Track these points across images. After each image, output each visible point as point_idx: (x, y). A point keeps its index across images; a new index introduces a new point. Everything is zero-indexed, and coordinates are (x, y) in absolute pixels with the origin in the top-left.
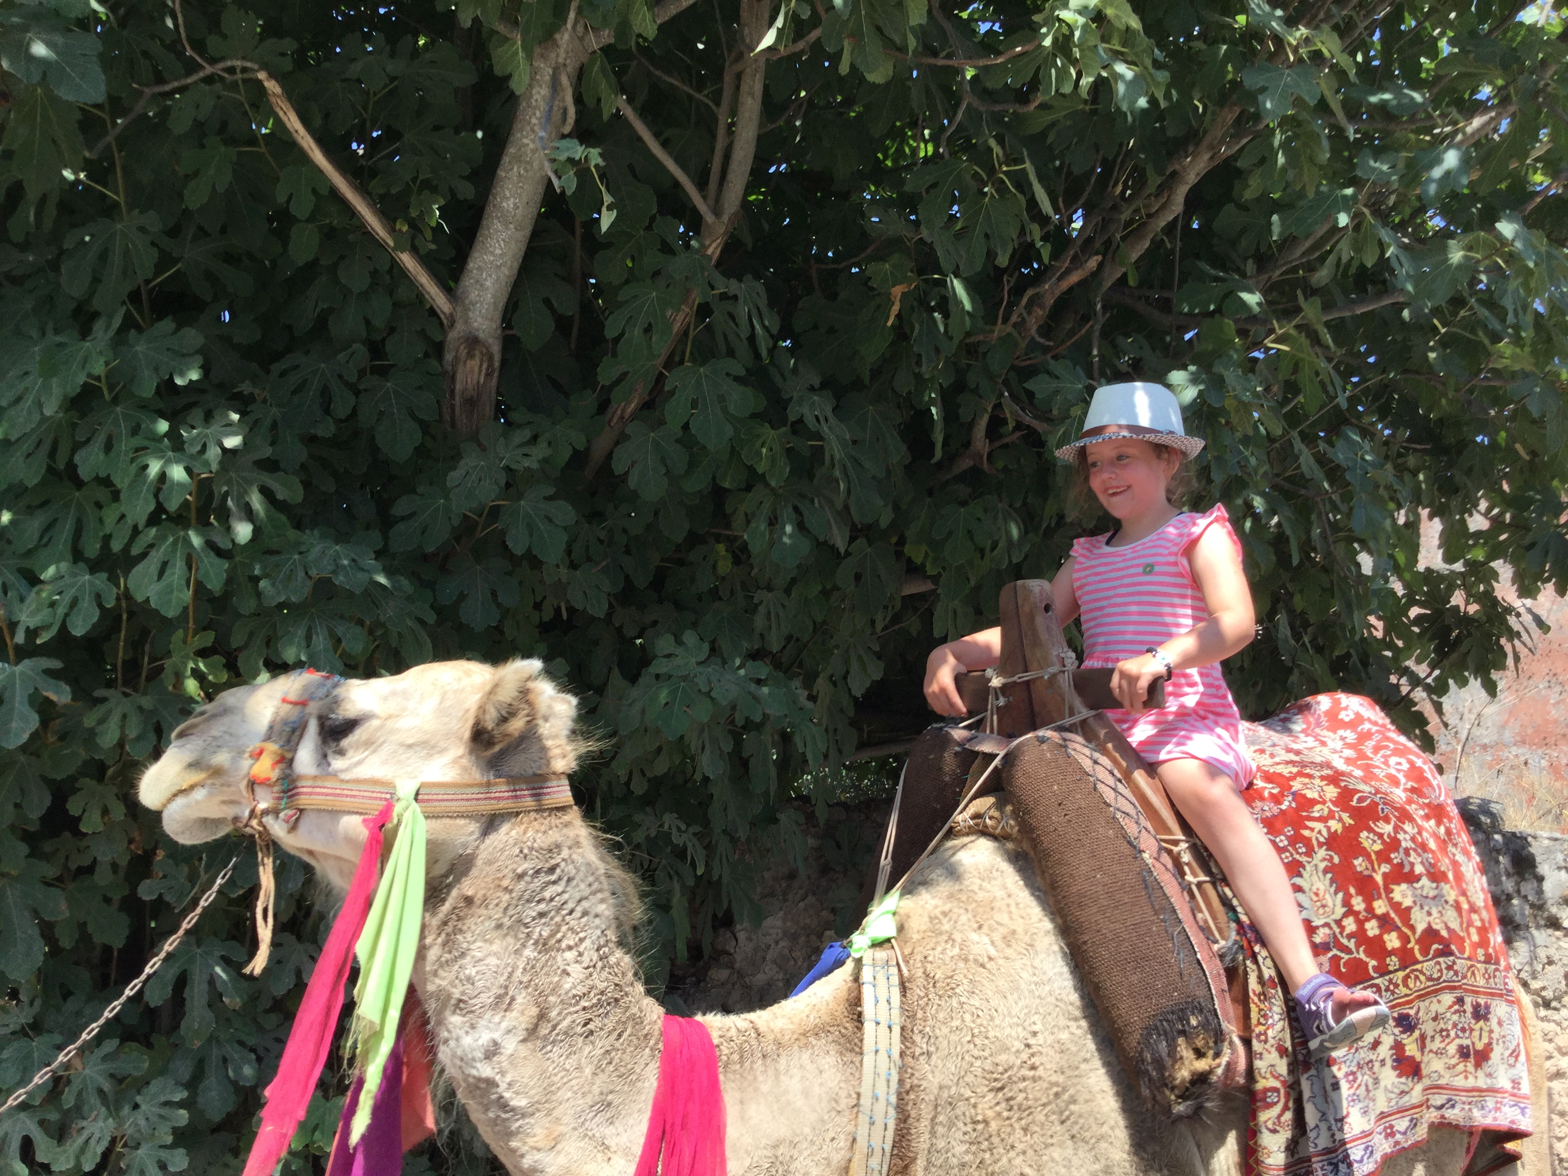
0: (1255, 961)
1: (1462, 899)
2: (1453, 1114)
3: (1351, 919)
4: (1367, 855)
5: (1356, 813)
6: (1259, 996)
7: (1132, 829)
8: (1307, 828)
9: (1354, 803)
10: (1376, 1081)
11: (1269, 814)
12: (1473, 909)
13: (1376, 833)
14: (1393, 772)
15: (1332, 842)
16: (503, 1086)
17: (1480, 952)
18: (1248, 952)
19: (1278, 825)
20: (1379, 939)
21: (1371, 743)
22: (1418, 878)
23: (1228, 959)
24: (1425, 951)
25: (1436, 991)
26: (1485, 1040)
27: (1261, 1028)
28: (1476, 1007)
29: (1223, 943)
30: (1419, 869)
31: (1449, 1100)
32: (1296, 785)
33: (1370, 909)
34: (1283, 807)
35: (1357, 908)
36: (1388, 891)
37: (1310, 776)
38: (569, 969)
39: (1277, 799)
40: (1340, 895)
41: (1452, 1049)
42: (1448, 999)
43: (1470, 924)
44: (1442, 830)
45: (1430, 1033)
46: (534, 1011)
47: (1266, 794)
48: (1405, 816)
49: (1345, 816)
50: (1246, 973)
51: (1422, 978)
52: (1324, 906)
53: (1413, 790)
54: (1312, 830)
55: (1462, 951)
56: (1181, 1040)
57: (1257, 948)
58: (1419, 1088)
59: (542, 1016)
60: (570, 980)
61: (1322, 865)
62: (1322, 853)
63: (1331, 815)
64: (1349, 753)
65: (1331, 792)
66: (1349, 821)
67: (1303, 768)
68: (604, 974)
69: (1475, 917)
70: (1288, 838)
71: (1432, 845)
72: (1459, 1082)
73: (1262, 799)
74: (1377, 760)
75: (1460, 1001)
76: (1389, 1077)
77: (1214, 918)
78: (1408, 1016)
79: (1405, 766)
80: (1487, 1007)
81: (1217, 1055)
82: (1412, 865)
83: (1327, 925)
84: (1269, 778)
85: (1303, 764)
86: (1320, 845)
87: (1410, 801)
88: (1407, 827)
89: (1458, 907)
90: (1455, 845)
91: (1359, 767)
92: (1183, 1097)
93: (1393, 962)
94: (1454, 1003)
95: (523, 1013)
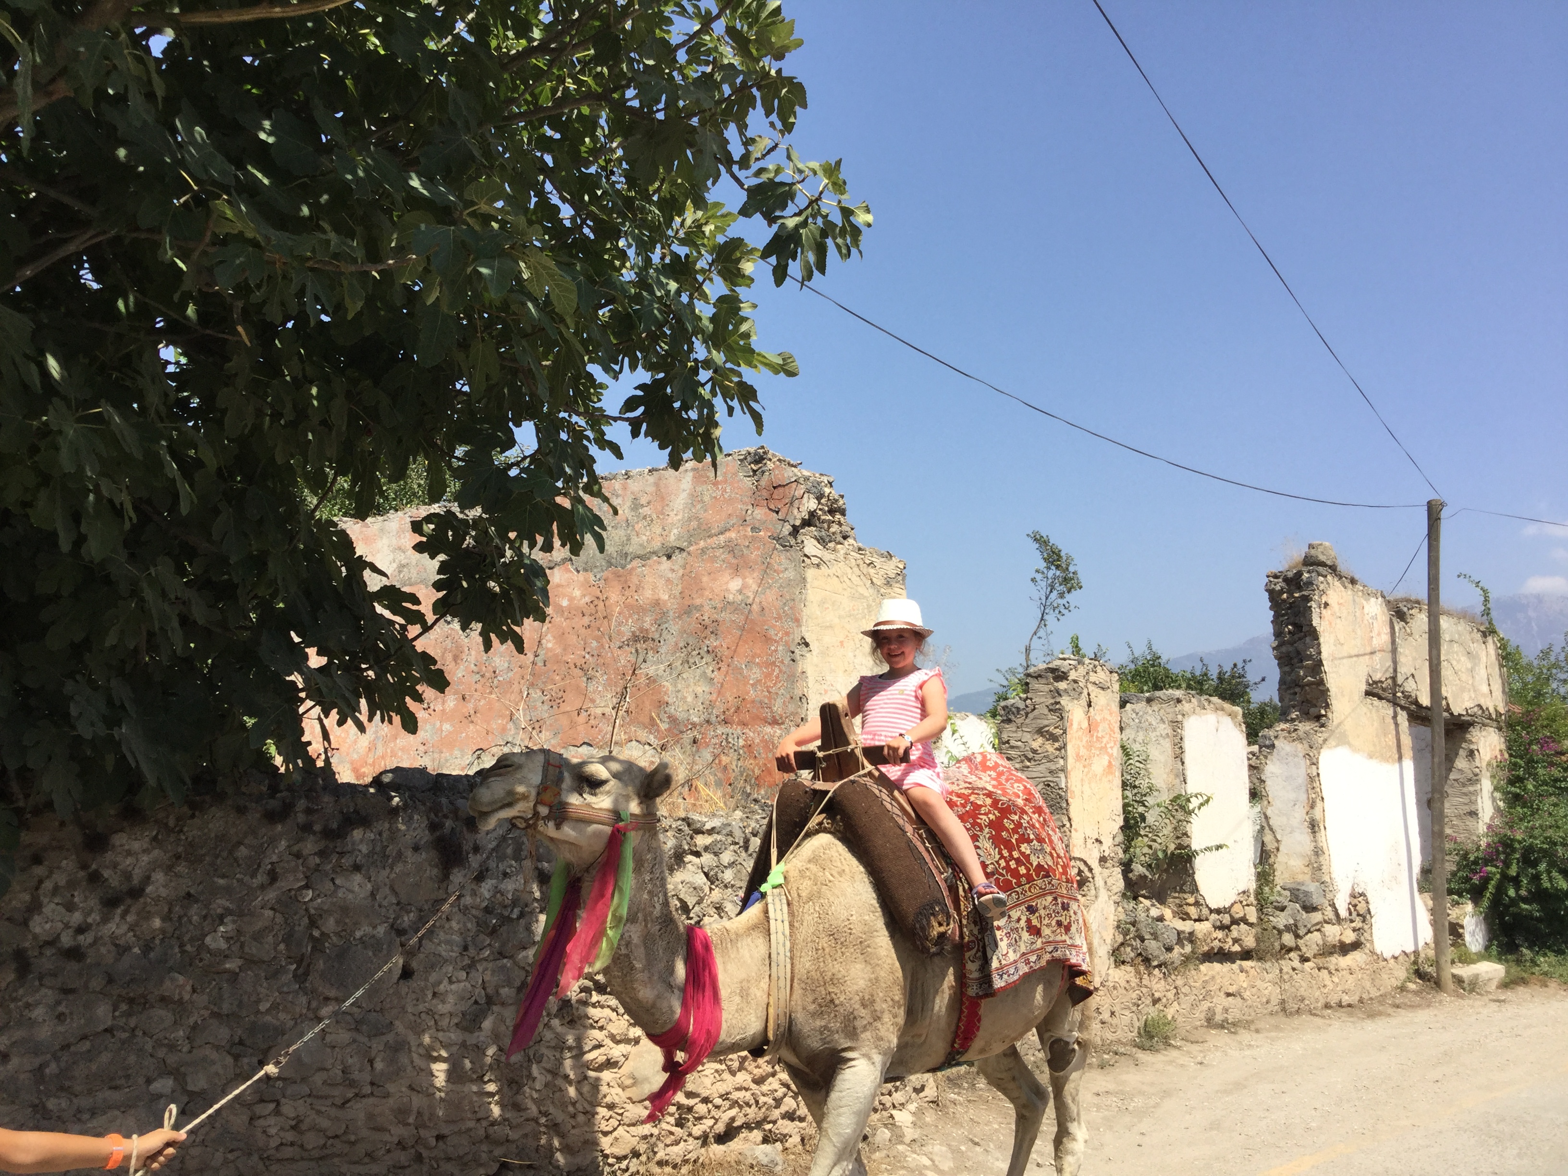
1: (1053, 851)
2: (1057, 955)
3: (1003, 861)
4: (1007, 830)
5: (1001, 810)
7: (901, 822)
8: (979, 818)
9: (999, 806)
10: (1020, 937)
12: (1059, 856)
13: (1011, 820)
14: (1017, 791)
15: (991, 824)
17: (1064, 877)
20: (1016, 869)
21: (1004, 777)
22: (1032, 841)
23: (949, 881)
24: (1038, 875)
25: (1044, 895)
26: (1069, 919)
27: (965, 913)
28: (1063, 903)
29: (945, 874)
31: (1055, 948)
32: (972, 798)
33: (1011, 855)
34: (967, 809)
35: (1005, 855)
36: (1019, 847)
37: (978, 794)
39: (964, 806)
40: (997, 849)
41: (1054, 923)
42: (1049, 898)
43: (1058, 863)
44: (1041, 818)
45: (1043, 915)
47: (958, 803)
48: (1023, 812)
49: (996, 812)
50: (957, 888)
51: (1037, 888)
52: (990, 855)
53: (1026, 800)
54: (981, 819)
55: (1055, 876)
56: (931, 918)
58: (1040, 940)
61: (987, 836)
62: (987, 830)
63: (990, 812)
64: (994, 783)
65: (989, 801)
66: (998, 814)
67: (974, 790)
71: (1037, 825)
72: (1059, 938)
74: (1008, 785)
75: (1055, 899)
76: (1025, 935)
77: (941, 863)
78: (1032, 906)
79: (1022, 788)
80: (1068, 904)
81: (948, 925)
82: (1029, 834)
84: (959, 795)
86: (986, 826)
87: (1025, 805)
88: (1025, 817)
89: (1051, 855)
90: (1048, 827)
92: (936, 944)
93: (1023, 880)
94: (1053, 900)
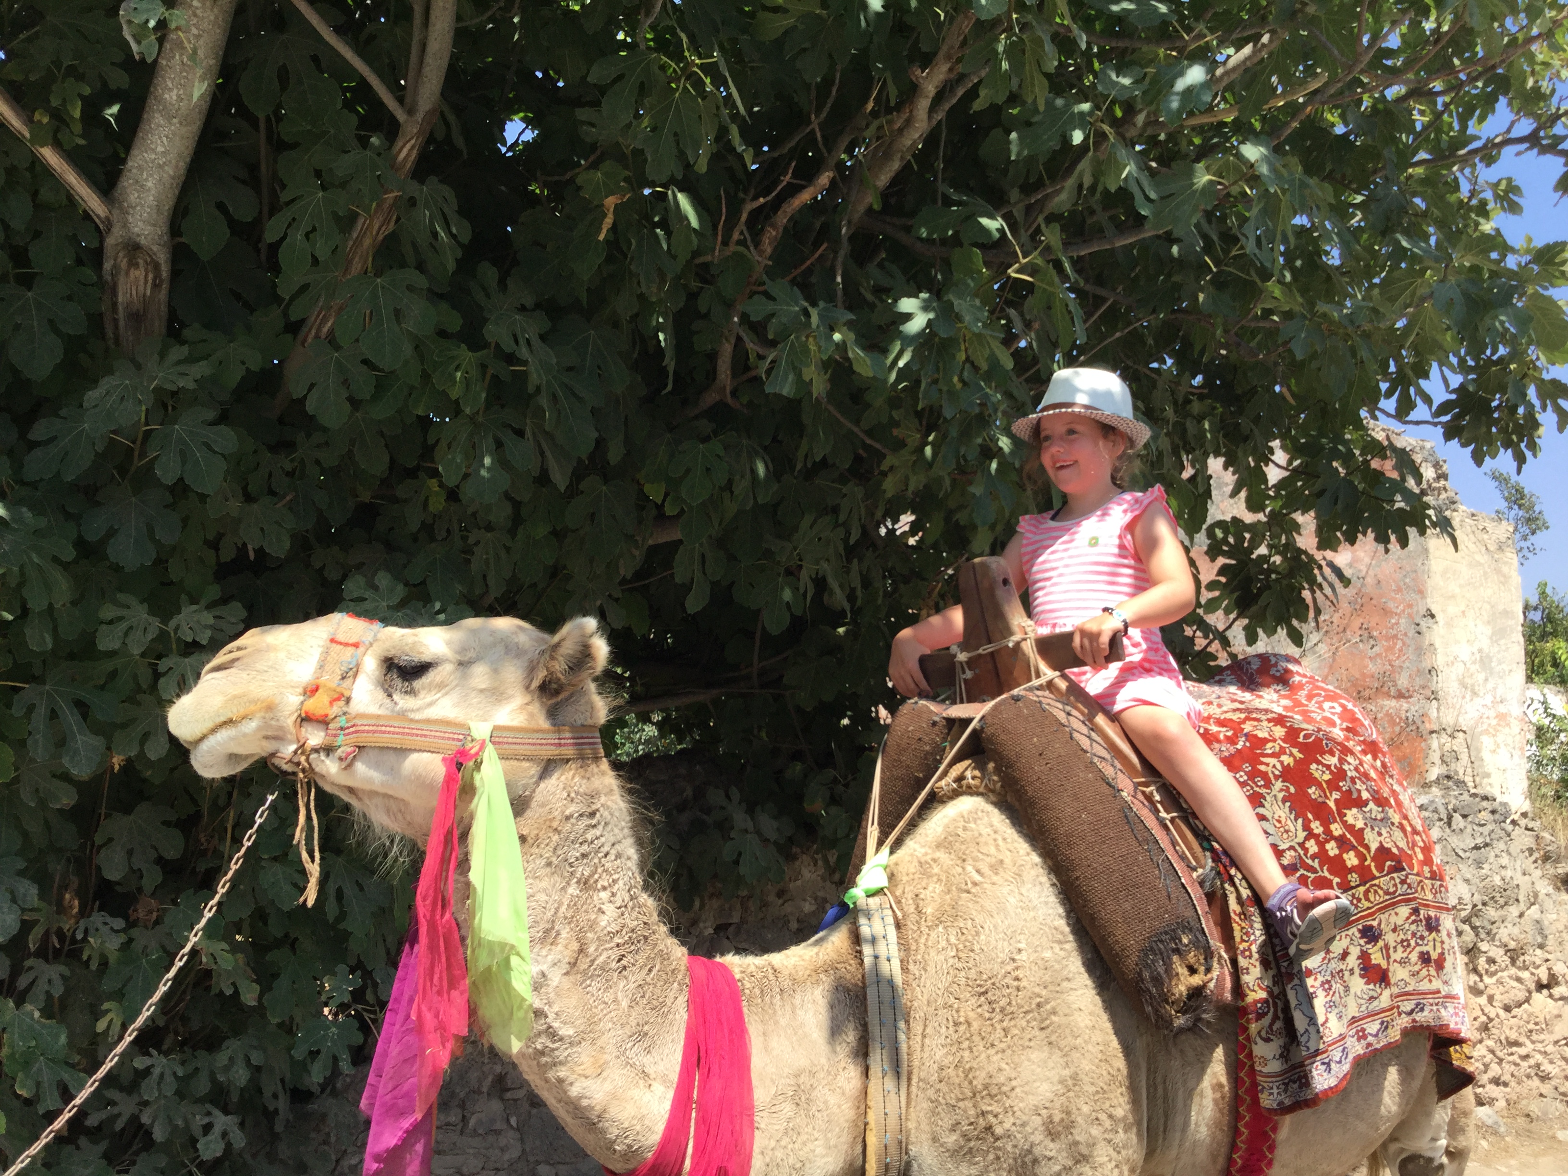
0: (1233, 884)
1: (1405, 822)
2: (1422, 1017)
3: (1312, 842)
4: (1319, 785)
5: (1303, 748)
6: (1239, 915)
8: (1263, 763)
9: (1301, 740)
10: (1347, 989)
11: (1226, 754)
12: (1414, 830)
13: (1324, 765)
14: (1328, 715)
16: (551, 1016)
17: (1426, 869)
18: (1225, 876)
19: (1236, 762)
20: (1339, 857)
22: (1365, 803)
23: (1208, 884)
24: (1380, 868)
25: (1394, 905)
26: (1439, 950)
27: (1245, 945)
28: (1429, 919)
29: (1200, 871)
30: (1365, 795)
31: (1417, 1005)
32: (1247, 727)
33: (1328, 831)
34: (1239, 747)
35: (1316, 831)
36: (1342, 815)
37: (1258, 720)
38: (604, 907)
39: (1232, 741)
40: (1300, 821)
41: (1414, 957)
42: (1404, 911)
43: (1414, 844)
44: (1378, 763)
45: (1392, 944)
46: (575, 946)
47: (1222, 737)
48: (1345, 751)
49: (1295, 751)
50: (1225, 896)
51: (1381, 892)
52: (1287, 831)
53: (1348, 729)
54: (1267, 765)
55: (1411, 867)
56: (1175, 958)
57: (1233, 871)
58: (1387, 993)
59: (581, 951)
60: (605, 918)
61: (1281, 795)
62: (1279, 784)
63: (1282, 751)
65: (1279, 732)
66: (1298, 756)
67: (1250, 713)
68: (634, 915)
69: (1417, 838)
70: (1246, 773)
71: (1373, 774)
73: (1218, 741)
74: (1312, 706)
75: (1416, 911)
76: (1358, 984)
77: (1190, 849)
78: (1371, 927)
80: (1437, 919)
81: (1208, 970)
82: (1359, 791)
83: (1292, 848)
84: (1221, 723)
85: (1249, 711)
86: (1277, 777)
87: (1348, 739)
88: (1350, 759)
89: (1402, 827)
90: (1391, 777)
91: (1297, 713)
92: (1183, 1011)
93: (1354, 878)
94: (1411, 914)
95: (566, 947)
